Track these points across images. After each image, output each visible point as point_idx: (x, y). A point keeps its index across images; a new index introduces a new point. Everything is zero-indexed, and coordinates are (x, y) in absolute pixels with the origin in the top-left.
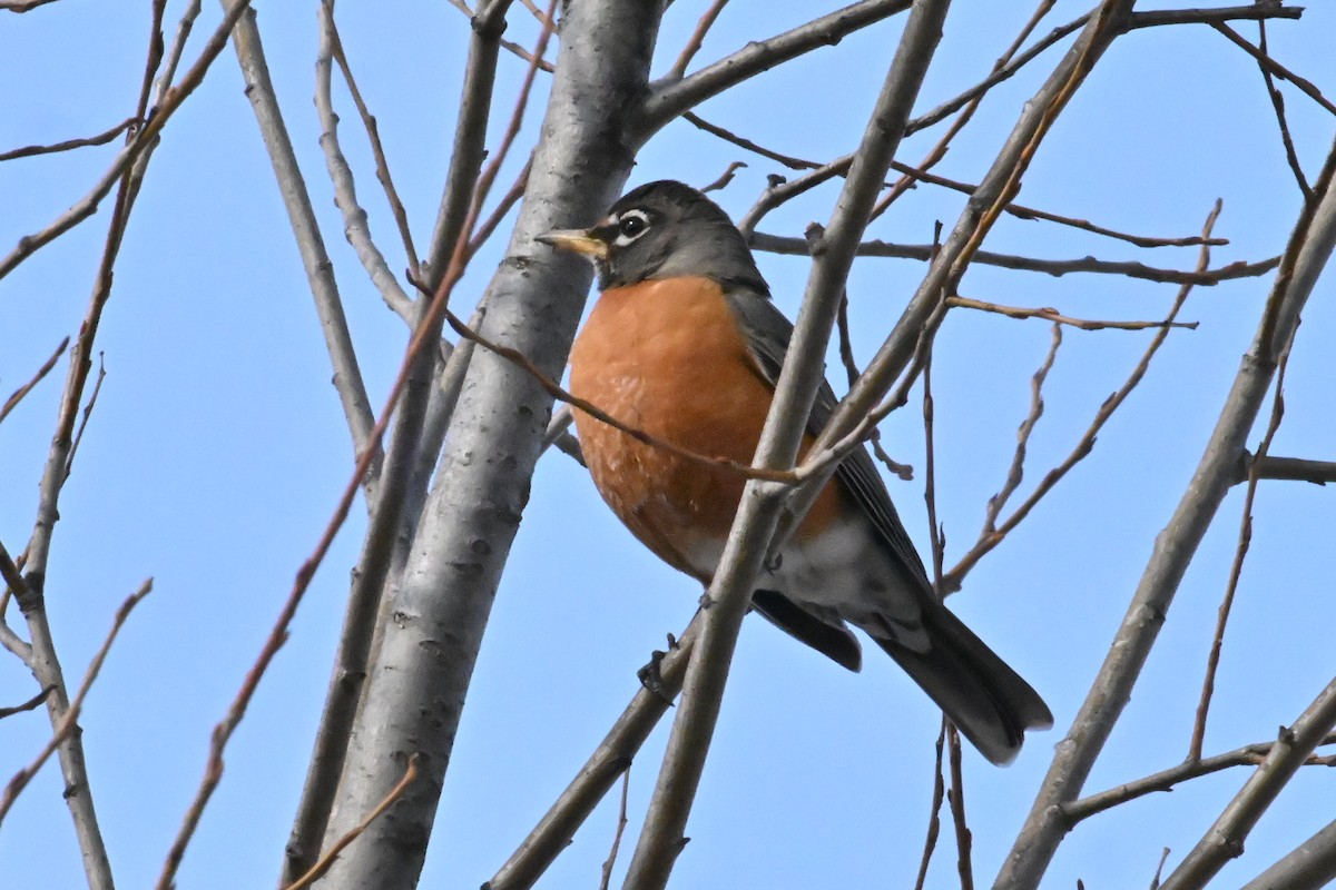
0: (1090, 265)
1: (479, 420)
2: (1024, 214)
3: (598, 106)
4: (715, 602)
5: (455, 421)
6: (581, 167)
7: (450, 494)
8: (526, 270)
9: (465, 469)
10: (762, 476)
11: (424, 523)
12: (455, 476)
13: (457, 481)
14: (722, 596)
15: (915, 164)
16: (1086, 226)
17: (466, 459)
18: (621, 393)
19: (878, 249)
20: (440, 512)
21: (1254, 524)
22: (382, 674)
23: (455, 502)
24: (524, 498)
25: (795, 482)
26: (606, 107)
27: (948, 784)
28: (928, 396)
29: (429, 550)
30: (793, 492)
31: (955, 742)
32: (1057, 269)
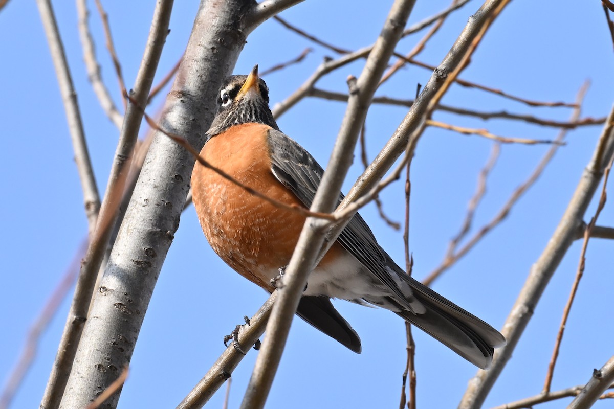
0: (504, 115)
1: (152, 182)
2: (465, 85)
3: (227, 10)
4: (285, 286)
5: (139, 181)
6: (216, 42)
7: (134, 222)
8: (182, 99)
9: (144, 208)
10: (316, 216)
11: (119, 238)
12: (138, 212)
13: (139, 215)
14: (290, 283)
15: (408, 55)
16: (500, 93)
17: (144, 203)
18: (214, 192)
19: (384, 101)
20: (128, 231)
21: (586, 262)
22: (91, 321)
23: (137, 226)
24: (176, 226)
25: (333, 220)
26: (232, 10)
27: (408, 399)
28: (408, 181)
29: (121, 253)
30: (332, 226)
31: (413, 375)
32: (485, 117)
